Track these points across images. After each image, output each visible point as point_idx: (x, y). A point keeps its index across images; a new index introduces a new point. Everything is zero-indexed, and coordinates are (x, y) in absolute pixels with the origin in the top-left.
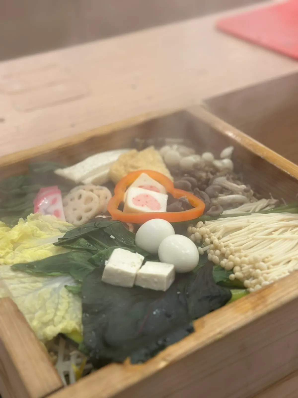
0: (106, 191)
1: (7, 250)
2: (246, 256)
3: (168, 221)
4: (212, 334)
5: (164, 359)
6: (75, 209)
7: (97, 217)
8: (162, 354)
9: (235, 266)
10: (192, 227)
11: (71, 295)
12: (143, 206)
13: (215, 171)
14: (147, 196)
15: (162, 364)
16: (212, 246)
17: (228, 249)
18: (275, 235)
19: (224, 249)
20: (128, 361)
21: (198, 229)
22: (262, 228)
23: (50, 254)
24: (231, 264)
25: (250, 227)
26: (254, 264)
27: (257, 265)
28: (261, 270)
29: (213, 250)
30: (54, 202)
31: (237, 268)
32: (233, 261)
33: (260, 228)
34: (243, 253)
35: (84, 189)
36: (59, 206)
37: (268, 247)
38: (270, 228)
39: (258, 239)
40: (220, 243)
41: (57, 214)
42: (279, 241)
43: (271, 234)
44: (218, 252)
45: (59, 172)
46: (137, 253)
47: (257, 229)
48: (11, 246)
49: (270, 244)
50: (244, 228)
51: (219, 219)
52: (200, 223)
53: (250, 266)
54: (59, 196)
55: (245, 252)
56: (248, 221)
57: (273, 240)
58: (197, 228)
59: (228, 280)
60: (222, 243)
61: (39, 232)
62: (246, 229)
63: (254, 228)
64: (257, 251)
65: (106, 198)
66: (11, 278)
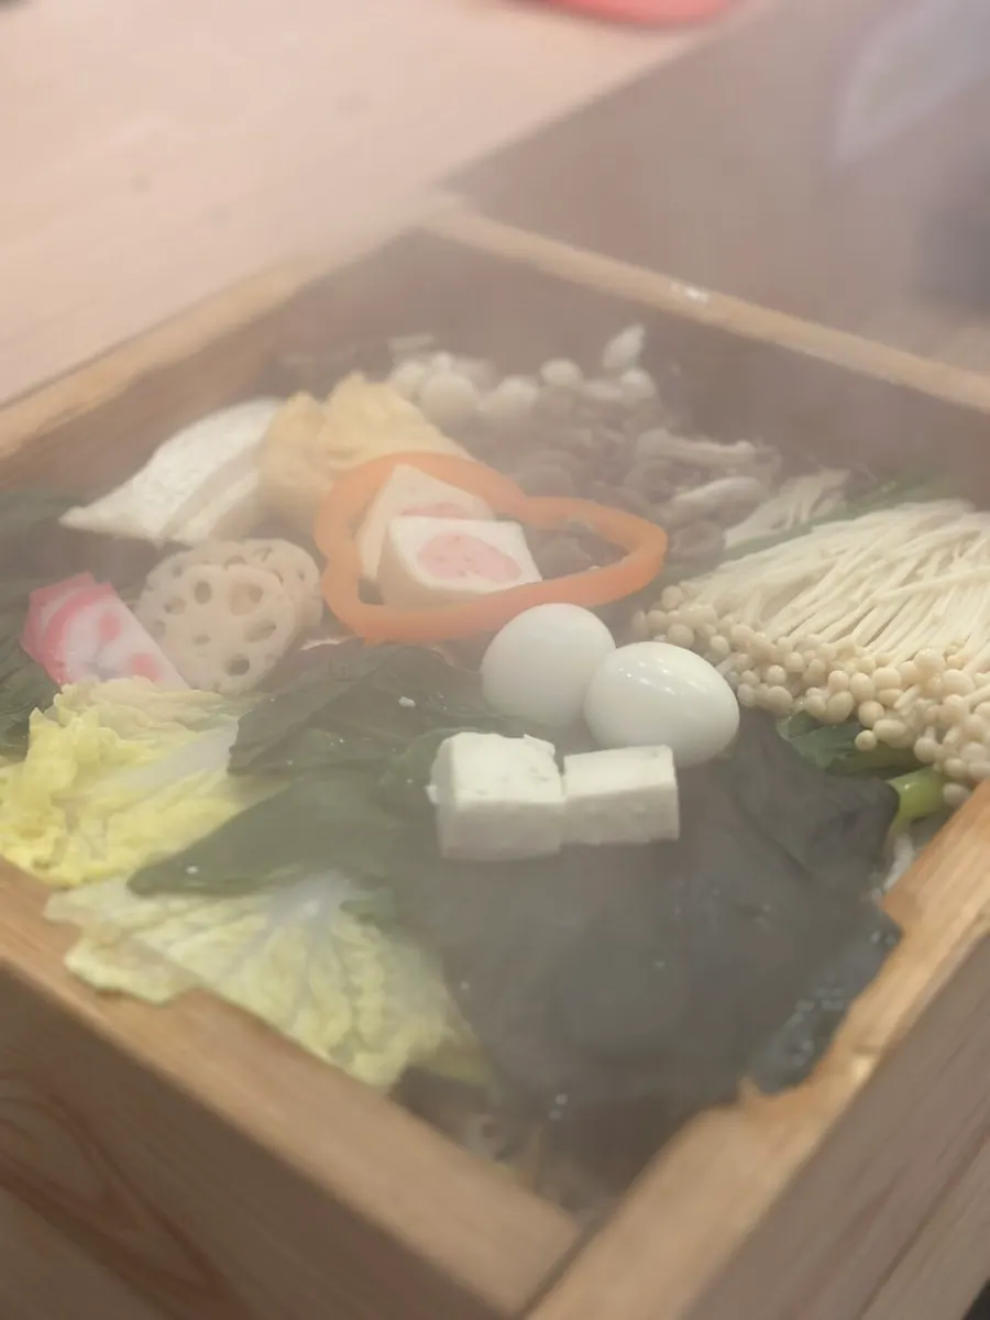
0: (288, 554)
1: (54, 832)
2: (881, 664)
3: (581, 605)
4: (958, 929)
5: (861, 1050)
6: (202, 640)
7: (306, 647)
8: (845, 1036)
9: (858, 703)
10: (647, 612)
11: (373, 931)
12: (462, 574)
13: (615, 416)
14: (457, 539)
15: (861, 1068)
16: (743, 657)
17: (811, 653)
18: (929, 578)
19: (796, 658)
20: (749, 1089)
21: (675, 613)
22: (881, 564)
23: (228, 809)
24: (844, 698)
25: (842, 567)
26: (922, 680)
27: (937, 682)
28: (963, 693)
29: (752, 669)
30: (109, 629)
31: (871, 709)
32: (848, 689)
33: (873, 567)
34: (869, 656)
35: (206, 562)
36: (134, 637)
37: (929, 617)
38: (903, 560)
39: (886, 603)
40: (775, 642)
41: (141, 666)
42: (952, 593)
43: (912, 577)
44: (776, 671)
45: (77, 517)
46: (526, 736)
47: (865, 571)
48: (59, 815)
49: (929, 607)
50: (823, 576)
51: (723, 566)
52: (672, 593)
53: (911, 692)
54: (118, 607)
55: (872, 651)
56: (823, 554)
57: (933, 595)
58: (666, 611)
59: (853, 752)
60: (783, 640)
61: (121, 744)
62: (829, 578)
63: (854, 569)
64: (899, 641)
65: (302, 576)
66: (155, 924)
